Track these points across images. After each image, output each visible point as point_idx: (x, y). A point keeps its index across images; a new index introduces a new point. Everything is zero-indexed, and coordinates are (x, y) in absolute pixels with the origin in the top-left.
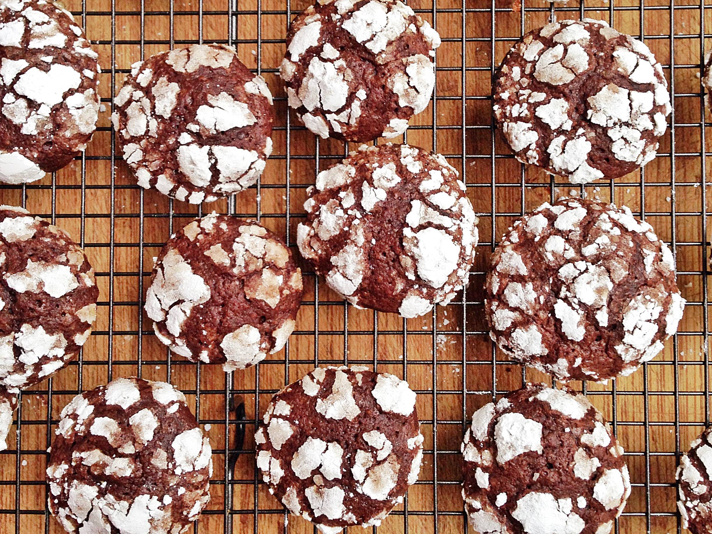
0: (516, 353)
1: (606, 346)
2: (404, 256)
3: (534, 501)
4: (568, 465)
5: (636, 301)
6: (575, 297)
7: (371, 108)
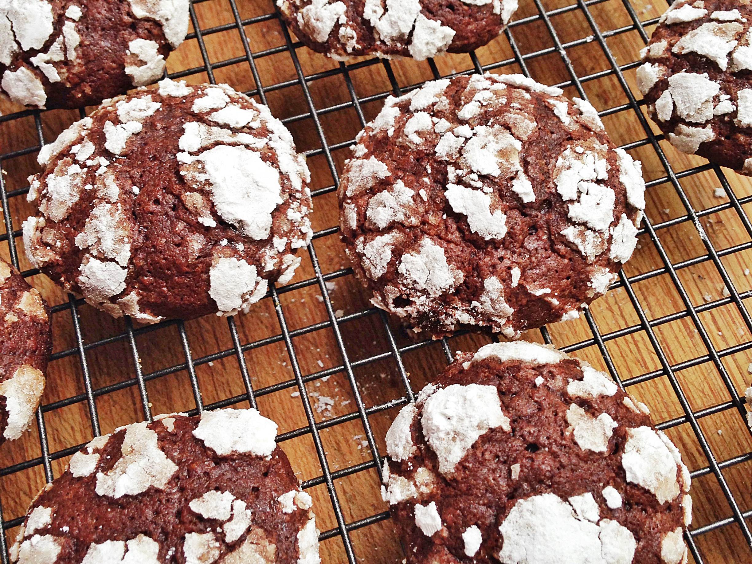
0: (418, 302)
1: (549, 238)
2: (188, 193)
3: (528, 514)
4: (562, 434)
5: (564, 158)
6: (472, 172)
7: (95, 30)
